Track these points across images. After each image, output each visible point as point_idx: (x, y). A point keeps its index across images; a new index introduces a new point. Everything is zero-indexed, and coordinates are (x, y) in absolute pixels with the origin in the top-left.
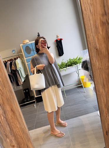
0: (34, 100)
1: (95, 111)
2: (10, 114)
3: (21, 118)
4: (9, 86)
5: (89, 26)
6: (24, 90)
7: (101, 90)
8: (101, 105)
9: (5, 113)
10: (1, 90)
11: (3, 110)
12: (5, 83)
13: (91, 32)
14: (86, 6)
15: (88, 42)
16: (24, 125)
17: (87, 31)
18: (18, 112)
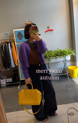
0: (19, 83)
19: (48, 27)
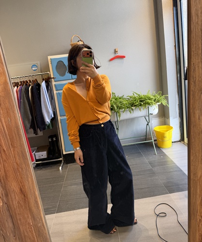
0: (61, 159)
1: (167, 193)
2: (16, 199)
3: (38, 207)
4: (22, 145)
5: (199, 47)
7: (200, 172)
8: (194, 200)
9: (7, 195)
10: (4, 151)
11: (3, 189)
12: (15, 138)
13: (200, 60)
14: (199, 7)
16: (42, 221)
17: (192, 57)
18: (33, 197)
19: (115, 52)
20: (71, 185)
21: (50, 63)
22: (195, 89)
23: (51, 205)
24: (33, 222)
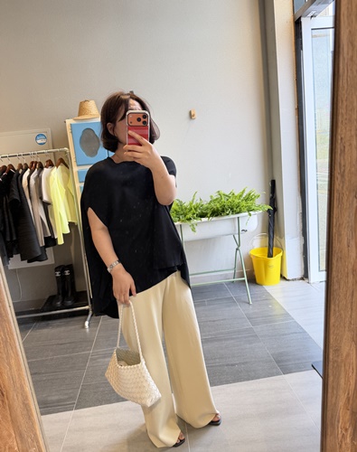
0: (87, 307)
1: (278, 374)
3: (30, 416)
6: (56, 269)
7: (347, 348)
8: (334, 399)
13: (353, 133)
15: (337, 167)
16: (38, 442)
17: (340, 124)
18: (20, 396)
19: (191, 116)
20: (105, 357)
21: (69, 131)
22: (342, 187)
23: (66, 394)
24: (20, 445)
